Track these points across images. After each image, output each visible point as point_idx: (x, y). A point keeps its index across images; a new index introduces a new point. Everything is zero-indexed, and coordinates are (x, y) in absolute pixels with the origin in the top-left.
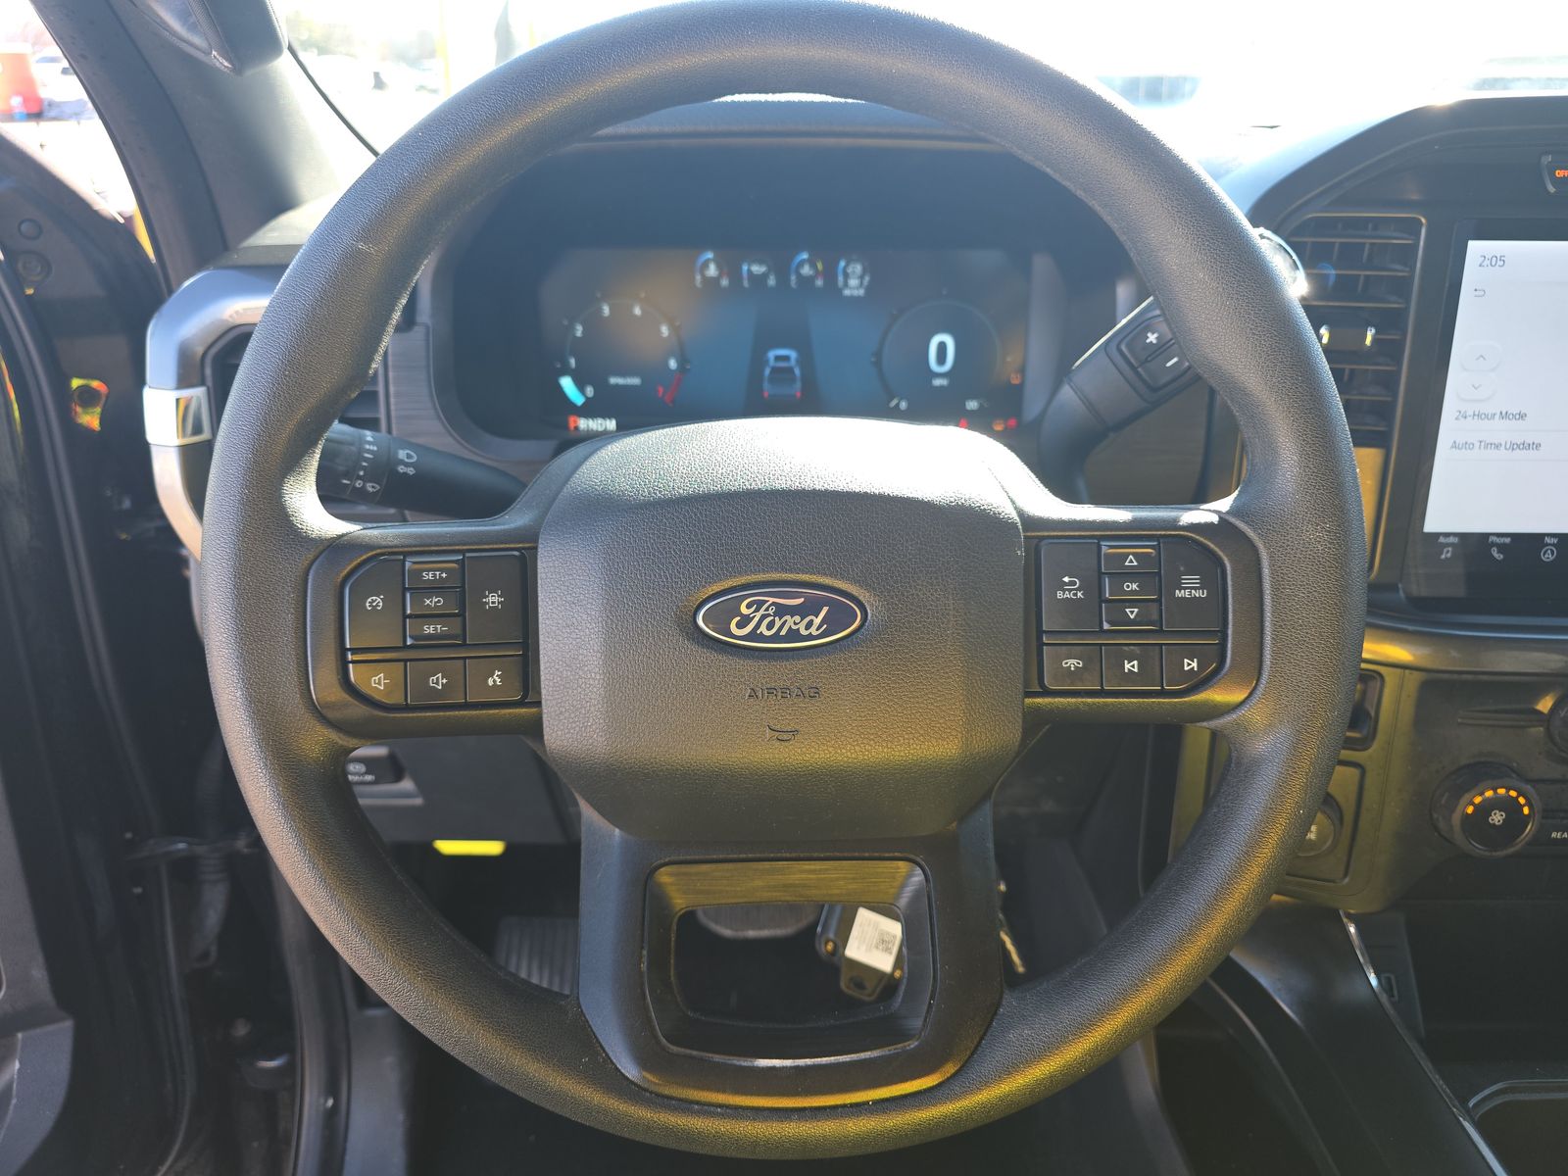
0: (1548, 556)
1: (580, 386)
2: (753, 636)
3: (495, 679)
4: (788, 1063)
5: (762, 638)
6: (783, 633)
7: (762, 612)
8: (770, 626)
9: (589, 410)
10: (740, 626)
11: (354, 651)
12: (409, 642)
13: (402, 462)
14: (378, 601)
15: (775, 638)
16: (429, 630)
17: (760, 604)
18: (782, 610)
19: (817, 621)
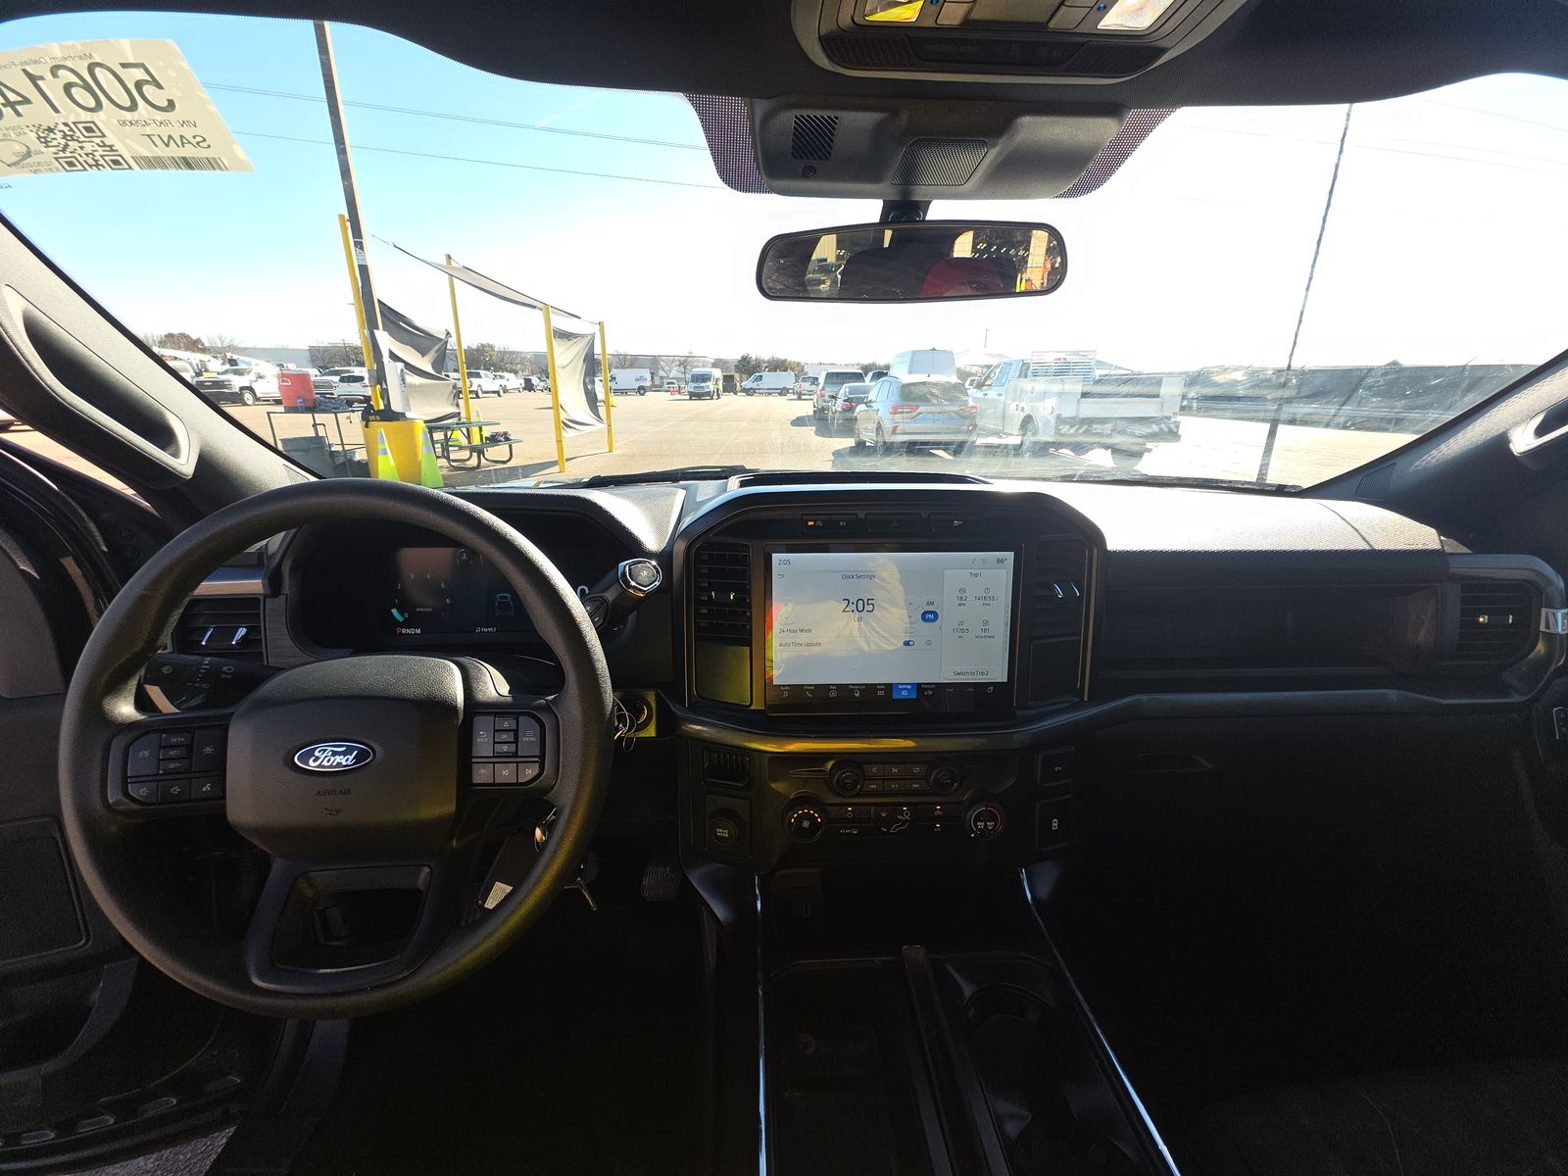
0: (833, 695)
1: (401, 613)
2: (320, 766)
3: (207, 788)
4: (334, 970)
5: (324, 767)
6: (335, 764)
7: (325, 754)
8: (329, 761)
9: (406, 624)
10: (315, 761)
11: (130, 777)
12: (161, 772)
13: (225, 673)
14: (146, 753)
15: (331, 766)
16: (172, 766)
17: (325, 750)
18: (335, 754)
19: (351, 758)
